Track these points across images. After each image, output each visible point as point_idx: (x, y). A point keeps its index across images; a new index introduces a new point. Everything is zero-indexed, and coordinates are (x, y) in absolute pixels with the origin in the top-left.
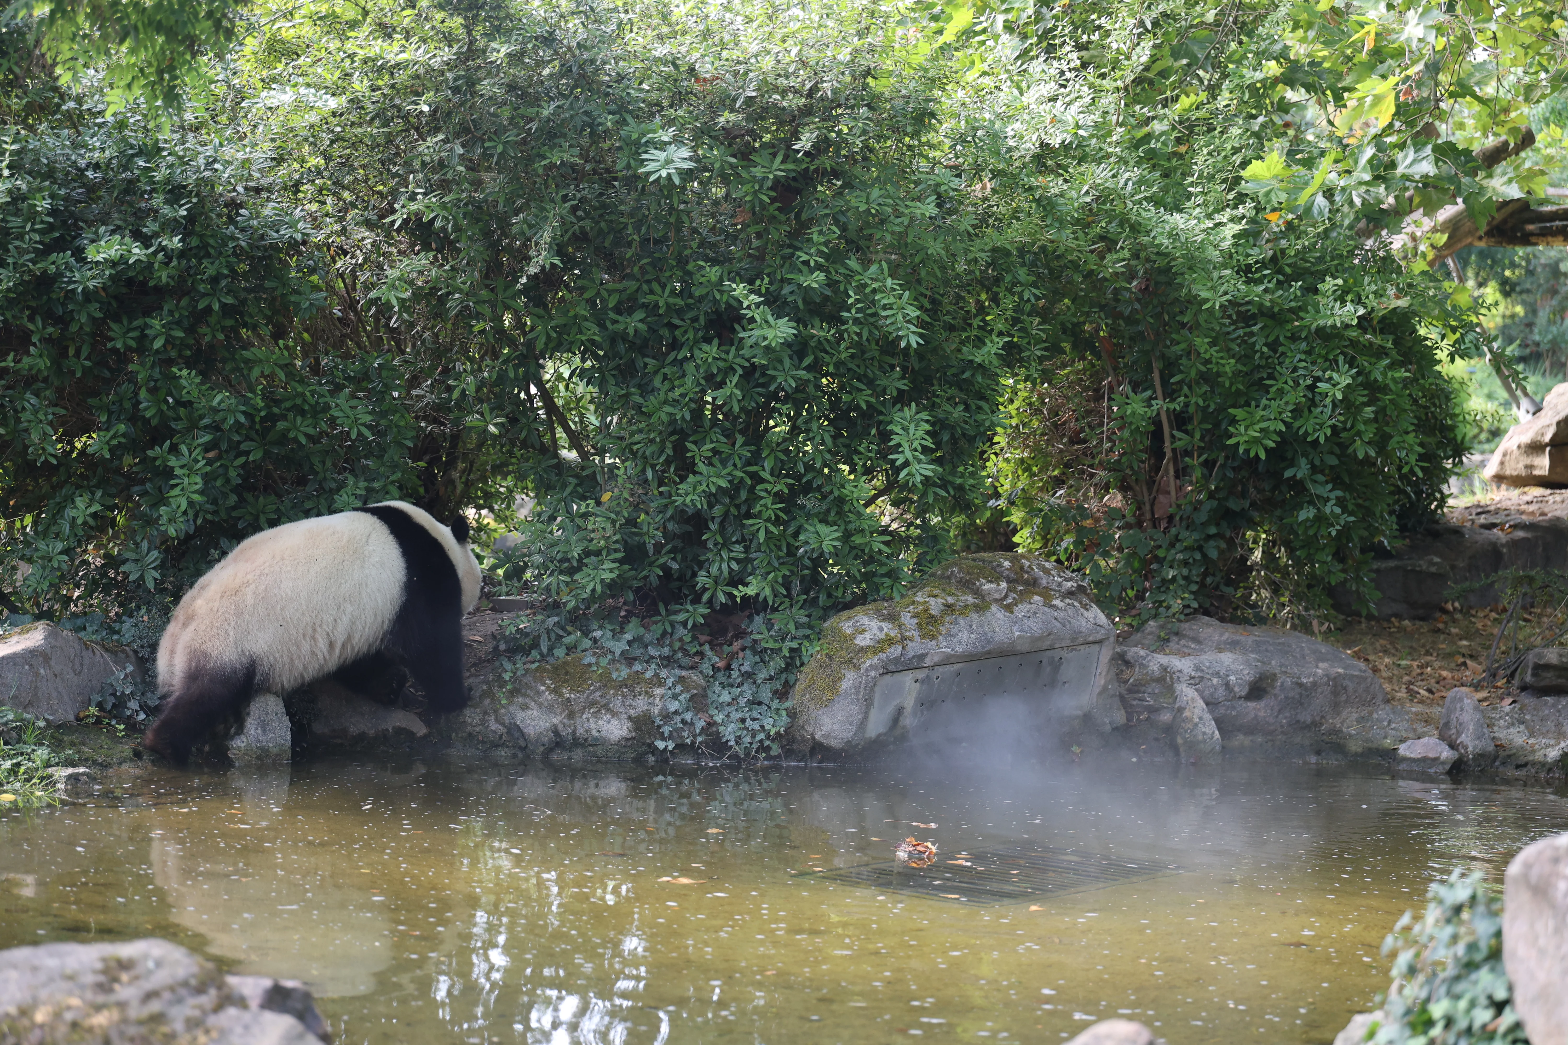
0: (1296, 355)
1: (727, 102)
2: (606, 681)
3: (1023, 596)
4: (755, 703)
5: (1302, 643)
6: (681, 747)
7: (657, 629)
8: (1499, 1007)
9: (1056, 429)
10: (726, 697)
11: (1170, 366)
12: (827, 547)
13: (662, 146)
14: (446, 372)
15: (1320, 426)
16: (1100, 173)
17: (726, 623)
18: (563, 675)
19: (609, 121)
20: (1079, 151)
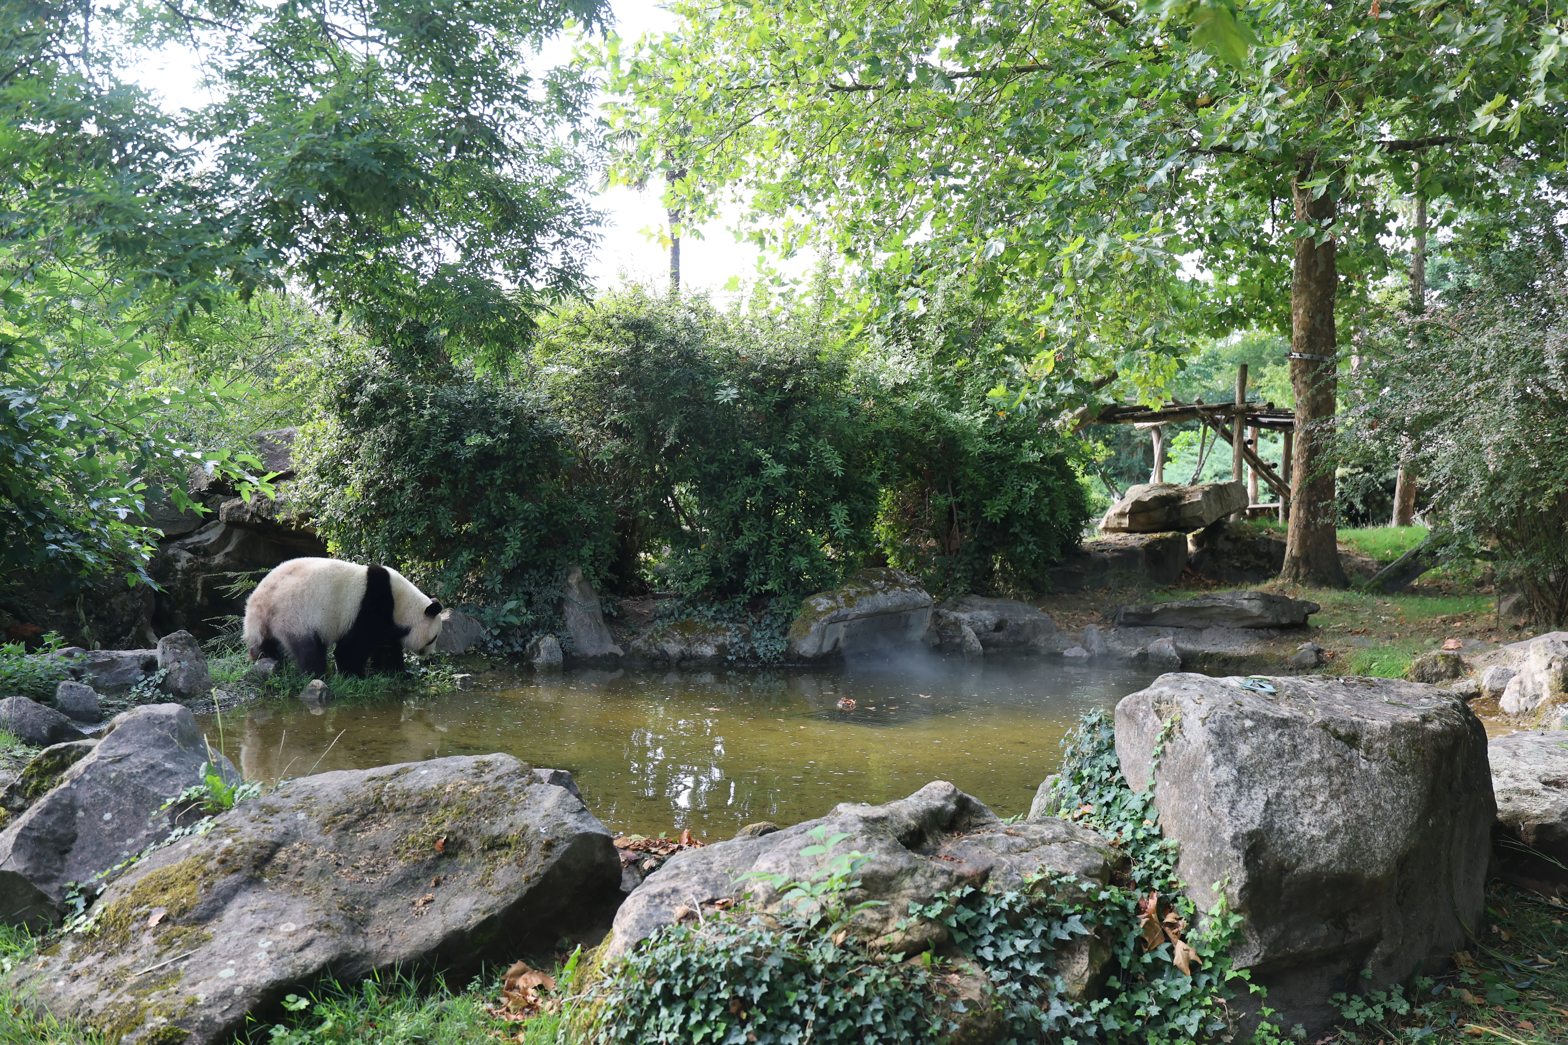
0: (1012, 476)
1: (753, 367)
2: (705, 630)
3: (892, 587)
4: (772, 638)
5: (1019, 606)
6: (739, 658)
7: (727, 606)
8: (1113, 770)
9: (905, 512)
10: (759, 636)
11: (956, 482)
12: (803, 567)
13: (724, 388)
14: (630, 492)
15: (1024, 507)
16: (922, 396)
17: (758, 602)
18: (685, 627)
19: (700, 377)
20: (912, 386)
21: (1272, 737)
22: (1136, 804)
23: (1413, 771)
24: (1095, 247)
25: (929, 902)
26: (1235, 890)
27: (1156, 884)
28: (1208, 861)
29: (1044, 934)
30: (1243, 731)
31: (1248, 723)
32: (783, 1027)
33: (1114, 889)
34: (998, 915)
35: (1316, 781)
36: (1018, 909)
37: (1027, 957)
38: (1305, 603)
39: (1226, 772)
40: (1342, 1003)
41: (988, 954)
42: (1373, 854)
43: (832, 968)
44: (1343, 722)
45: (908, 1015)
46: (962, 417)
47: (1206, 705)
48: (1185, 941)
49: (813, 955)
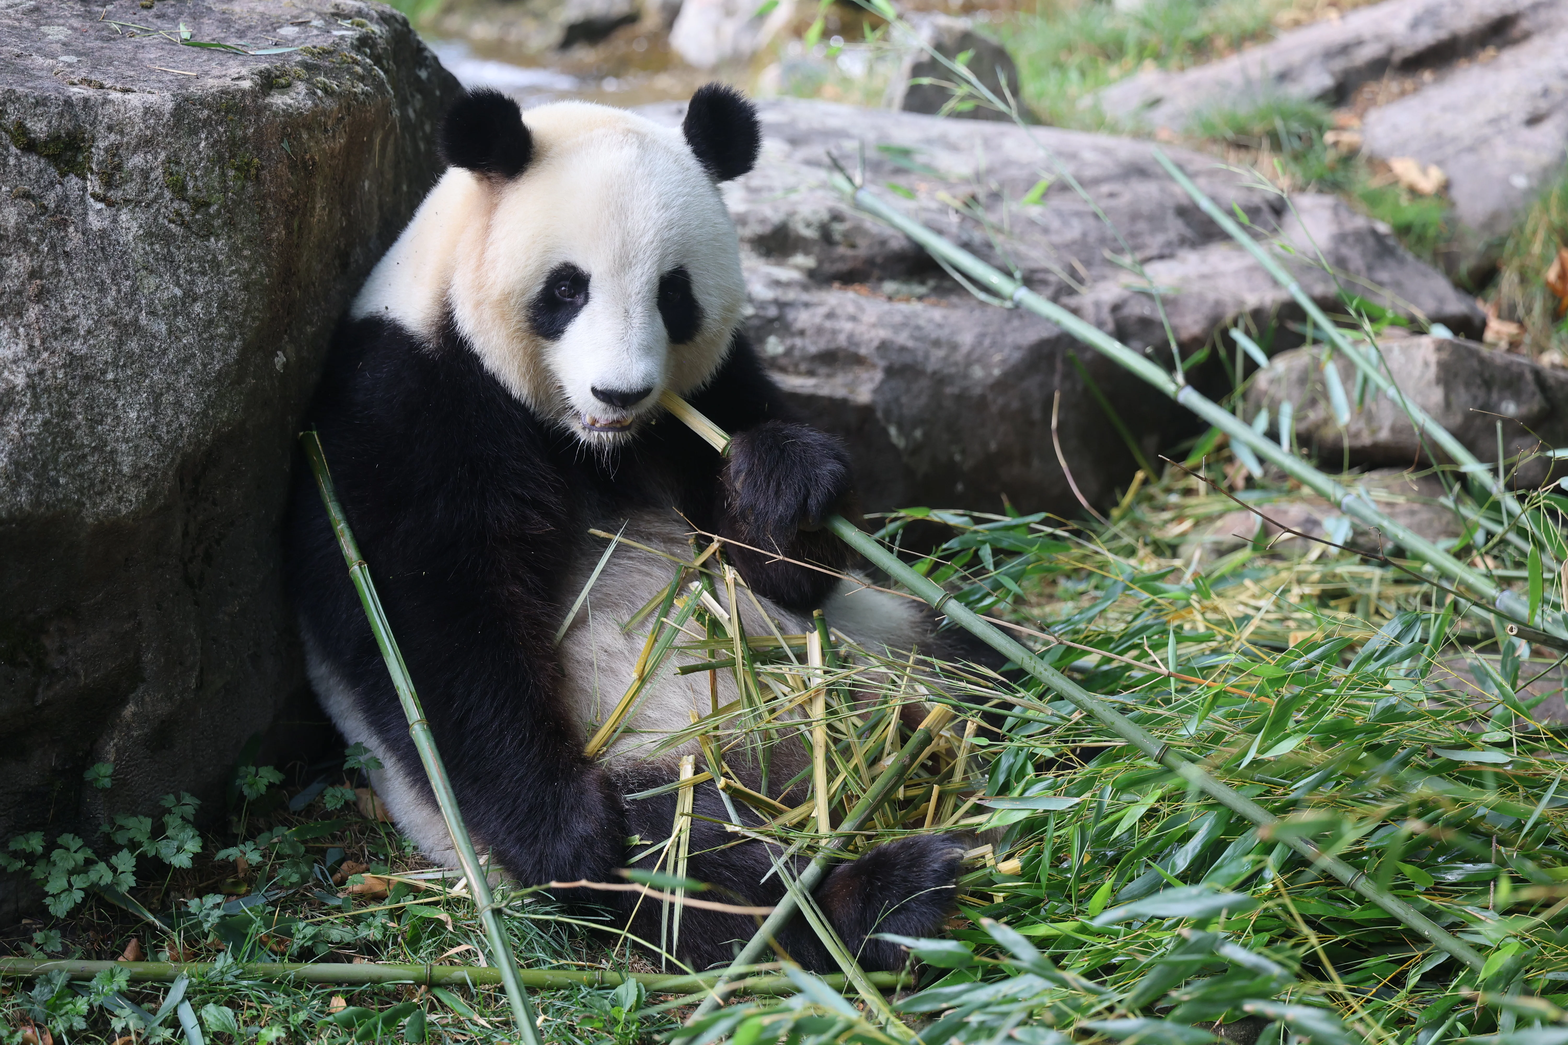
23: (231, 224)
40: (31, 858)
42: (111, 458)
44: (41, 102)
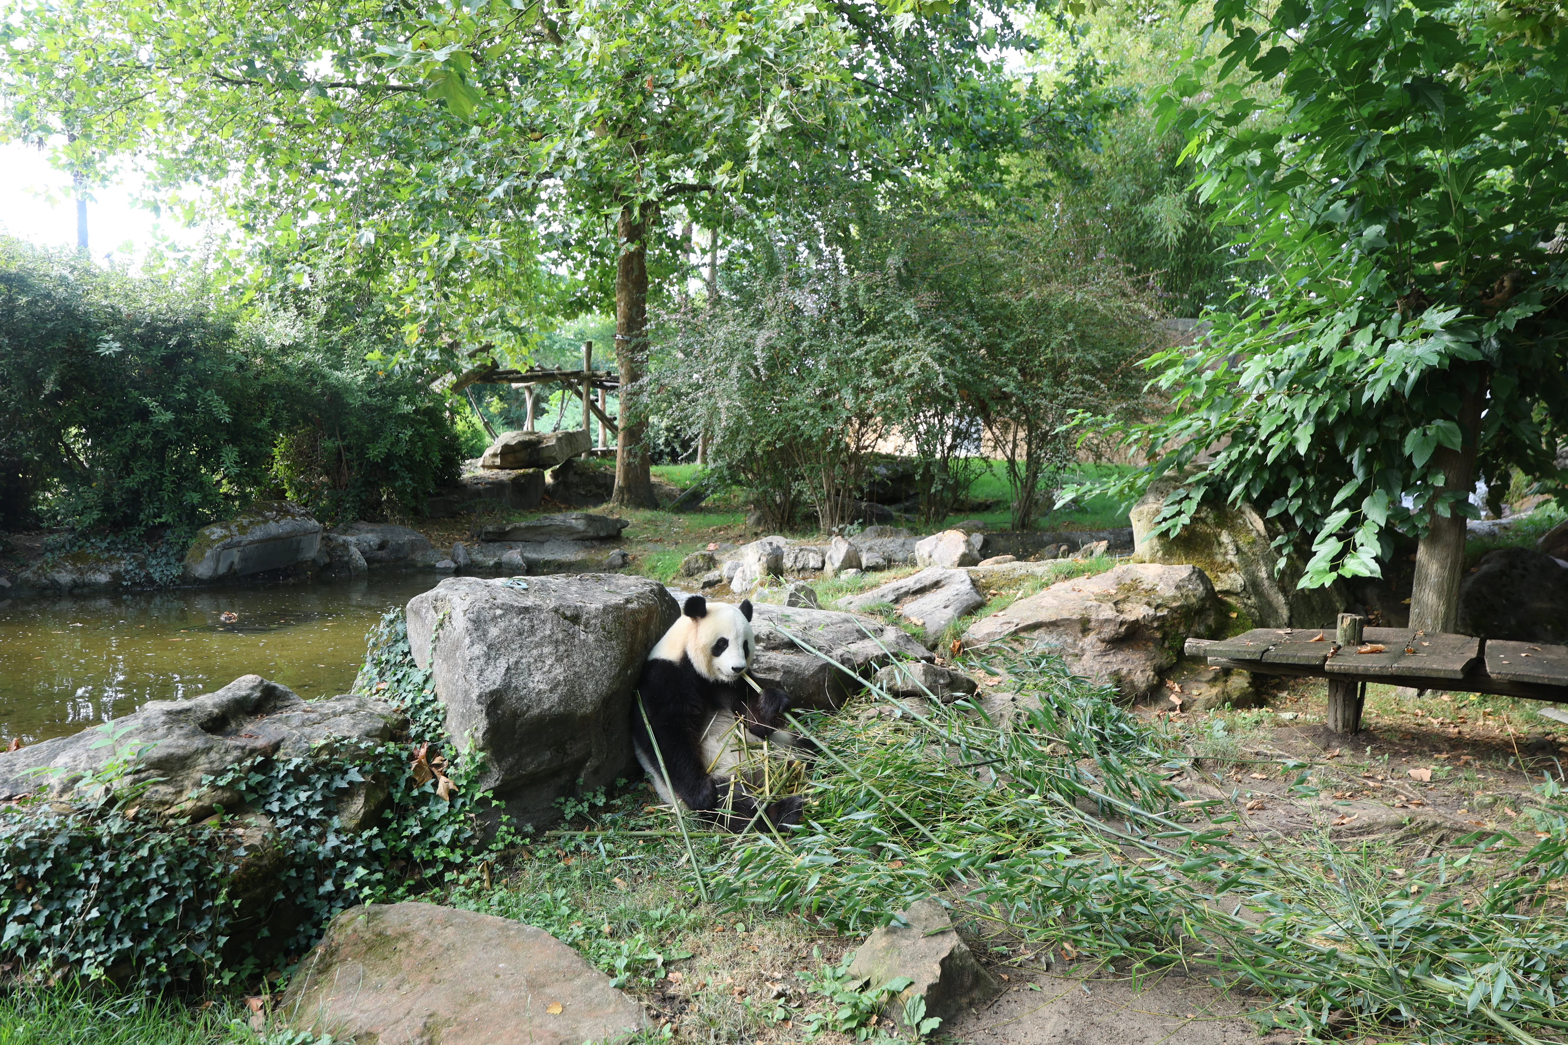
0: (391, 424)
1: (138, 324)
2: (98, 560)
3: (283, 517)
4: (168, 564)
5: (401, 529)
6: (134, 584)
7: (122, 538)
8: (405, 654)
9: (301, 453)
10: (154, 562)
11: (343, 429)
12: (195, 501)
13: (107, 342)
14: (13, 435)
15: (401, 450)
16: (307, 356)
17: (154, 534)
18: (76, 558)
19: (80, 331)
20: (297, 347)
21: (515, 621)
22: (418, 678)
23: (617, 638)
24: (449, 243)
25: (223, 772)
26: (479, 734)
27: (428, 737)
28: (463, 716)
29: (326, 786)
30: (494, 618)
31: (499, 612)
32: (70, 894)
33: (391, 745)
34: (285, 776)
35: (546, 650)
36: (303, 769)
37: (310, 804)
38: (618, 520)
39: (479, 649)
40: (561, 804)
41: (275, 807)
42: (585, 698)
43: (120, 837)
44: (570, 606)
45: (192, 865)
46: (343, 376)
47: (469, 599)
48: (446, 775)
49: (101, 829)
